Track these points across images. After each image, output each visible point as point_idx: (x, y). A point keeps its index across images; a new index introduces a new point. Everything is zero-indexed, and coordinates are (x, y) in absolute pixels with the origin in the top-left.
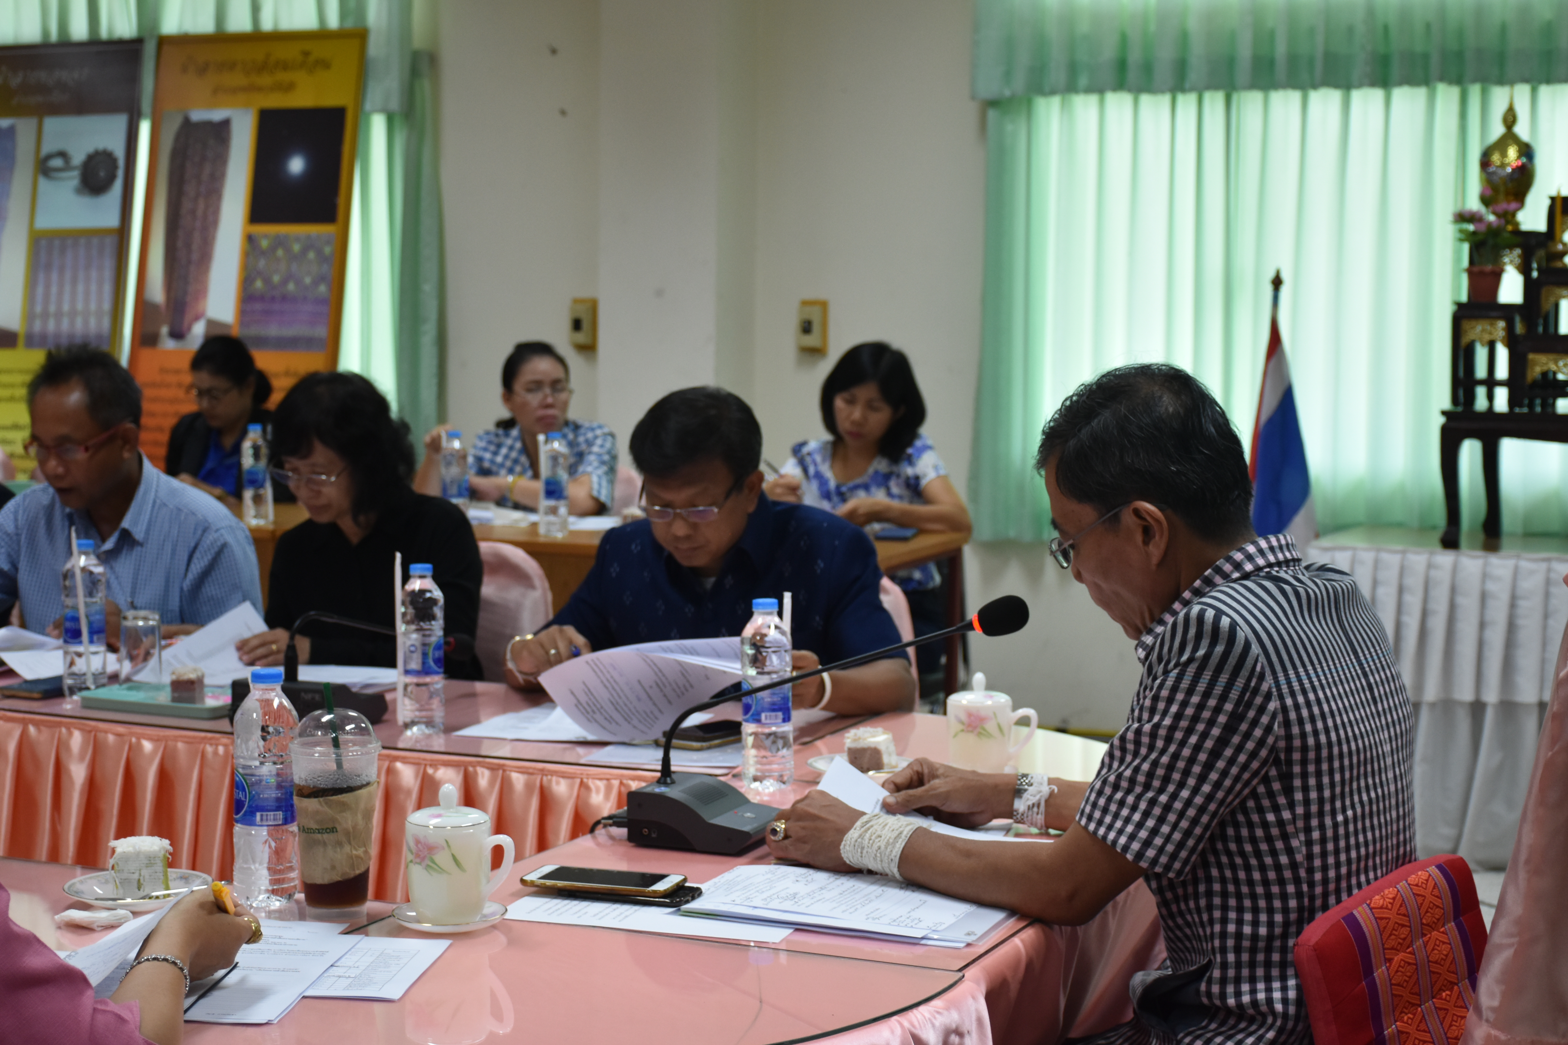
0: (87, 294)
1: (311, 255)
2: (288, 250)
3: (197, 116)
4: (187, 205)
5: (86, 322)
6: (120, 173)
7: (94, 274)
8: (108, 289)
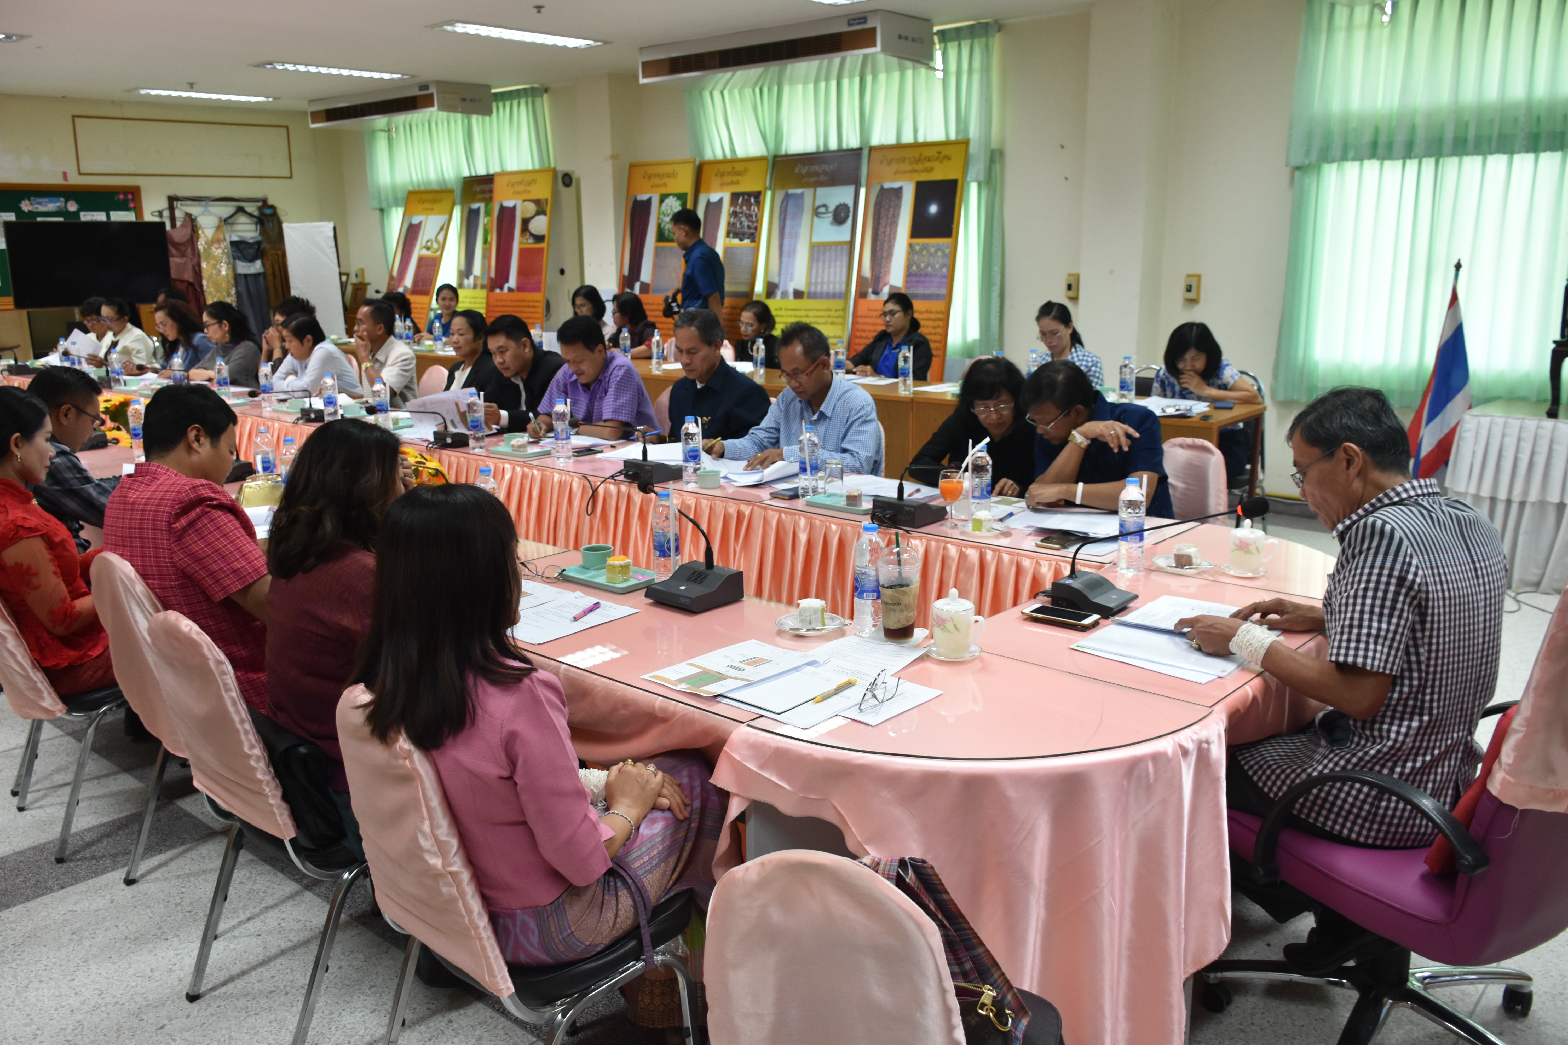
0: (835, 273)
1: (939, 253)
2: (928, 251)
3: (887, 185)
4: (881, 229)
5: (834, 287)
6: (851, 214)
7: (838, 263)
8: (844, 270)
